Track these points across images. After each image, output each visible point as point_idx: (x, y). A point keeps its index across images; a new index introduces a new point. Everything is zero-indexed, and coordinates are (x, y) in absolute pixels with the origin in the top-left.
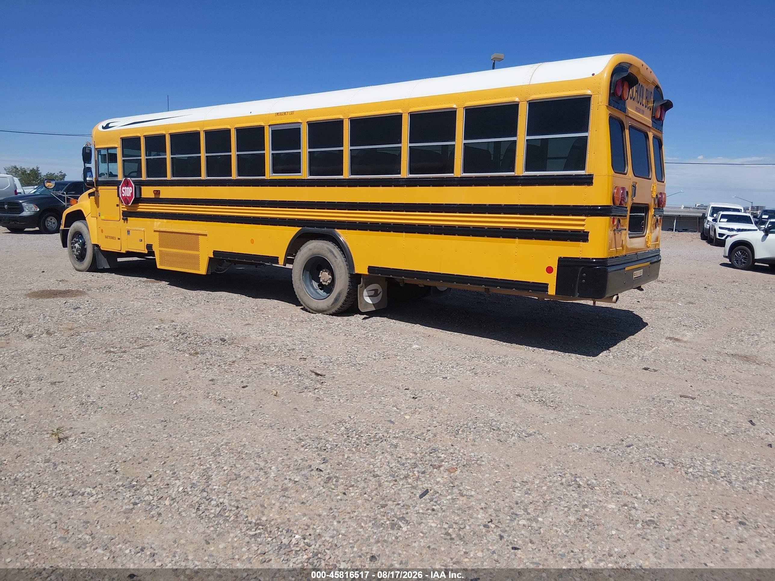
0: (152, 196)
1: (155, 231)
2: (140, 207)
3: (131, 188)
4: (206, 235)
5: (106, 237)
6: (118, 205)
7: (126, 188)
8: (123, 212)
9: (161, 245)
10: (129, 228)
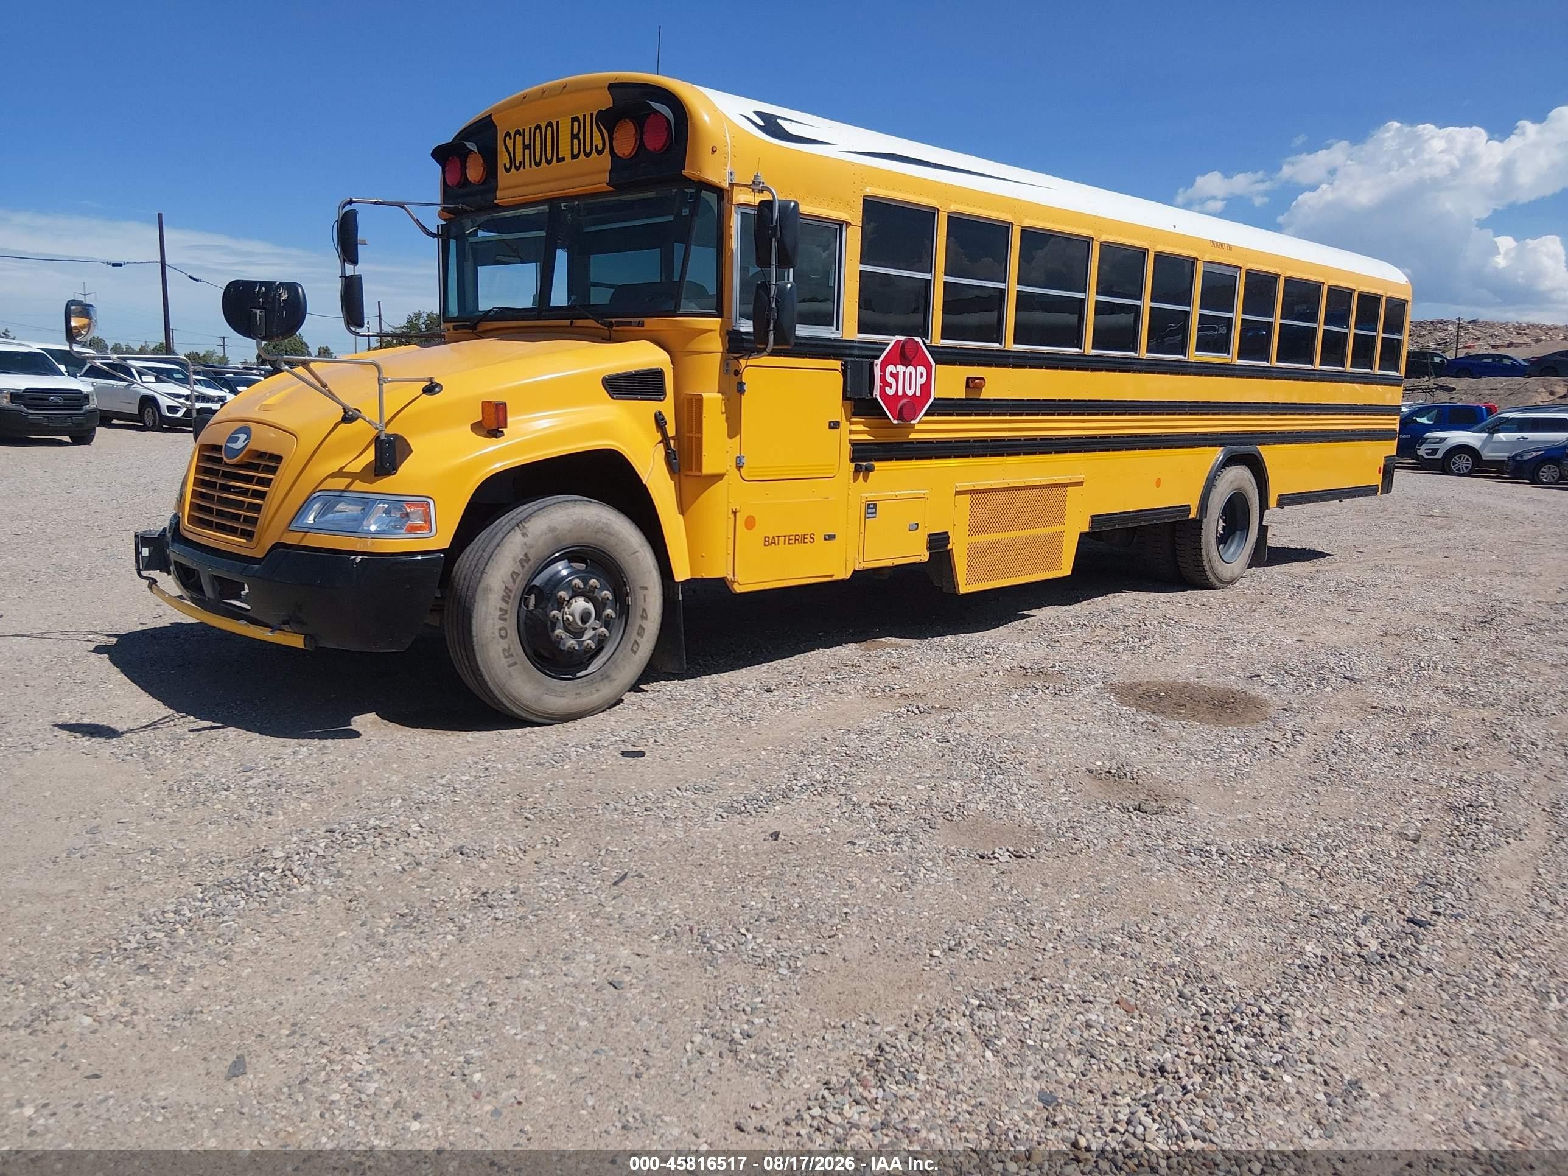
0: (959, 392)
1: (958, 493)
2: (917, 427)
3: (921, 369)
4: (1081, 484)
5: (769, 542)
6: (835, 425)
7: (901, 368)
8: (854, 444)
9: (975, 528)
10: (870, 496)
